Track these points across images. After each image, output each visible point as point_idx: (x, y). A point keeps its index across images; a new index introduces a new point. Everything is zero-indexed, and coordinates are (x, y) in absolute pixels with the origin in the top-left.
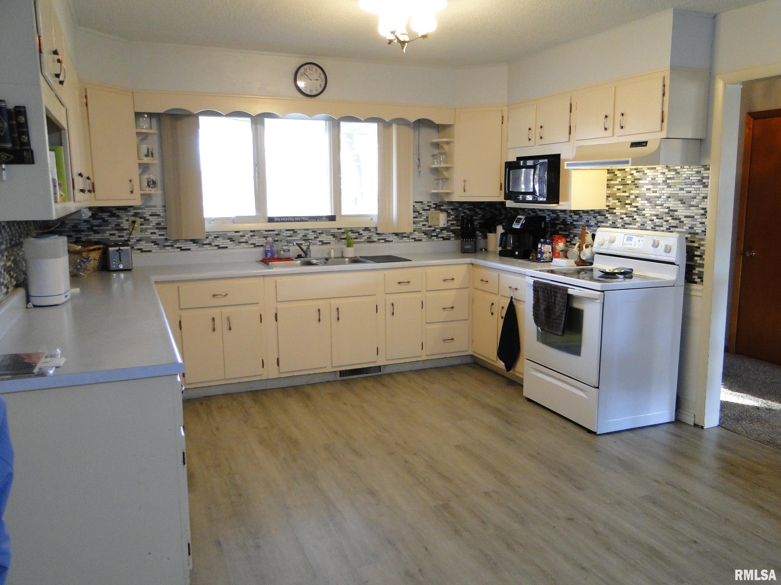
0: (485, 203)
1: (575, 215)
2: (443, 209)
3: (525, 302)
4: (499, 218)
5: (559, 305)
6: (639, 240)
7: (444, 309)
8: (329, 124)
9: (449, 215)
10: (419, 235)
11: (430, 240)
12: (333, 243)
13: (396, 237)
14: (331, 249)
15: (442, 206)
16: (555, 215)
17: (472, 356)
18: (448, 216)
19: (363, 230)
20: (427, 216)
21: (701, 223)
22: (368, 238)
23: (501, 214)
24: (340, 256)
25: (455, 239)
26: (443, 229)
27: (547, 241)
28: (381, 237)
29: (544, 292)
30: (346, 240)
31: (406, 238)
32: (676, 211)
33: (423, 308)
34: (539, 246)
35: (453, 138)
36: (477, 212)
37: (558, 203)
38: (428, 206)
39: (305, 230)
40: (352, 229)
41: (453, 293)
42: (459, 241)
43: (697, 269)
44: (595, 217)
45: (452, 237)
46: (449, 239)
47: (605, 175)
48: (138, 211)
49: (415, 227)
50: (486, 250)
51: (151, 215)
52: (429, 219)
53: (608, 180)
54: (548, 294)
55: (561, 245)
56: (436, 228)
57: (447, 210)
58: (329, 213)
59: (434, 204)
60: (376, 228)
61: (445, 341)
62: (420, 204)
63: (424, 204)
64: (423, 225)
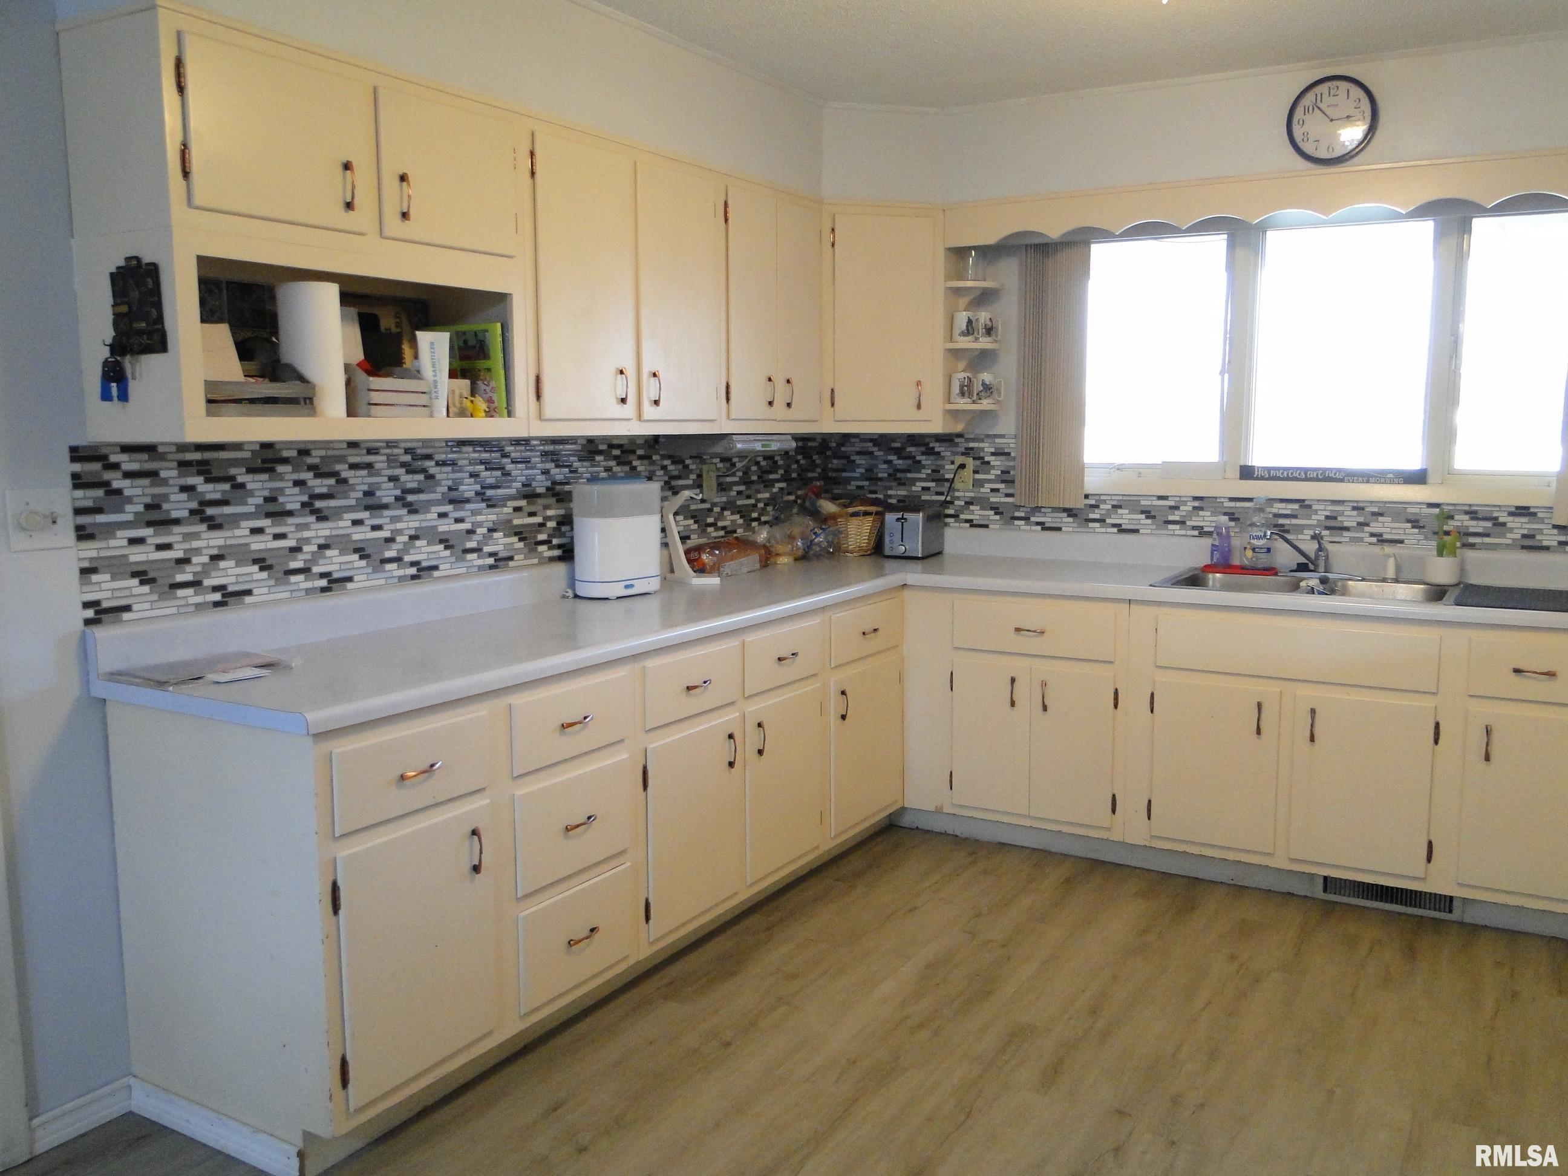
19: (1511, 514)
22: (1525, 536)
39: (1334, 502)
40: (1476, 509)
48: (971, 445)
51: (993, 454)
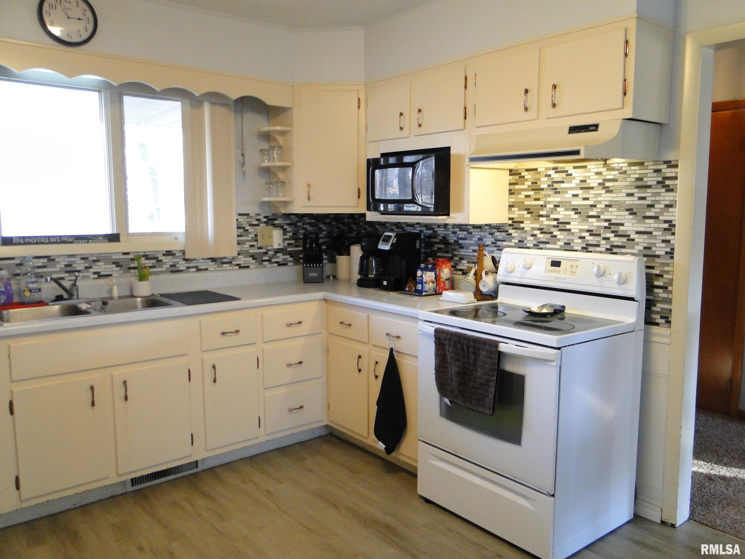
0: (331, 216)
1: (460, 230)
2: (277, 224)
3: (417, 357)
4: (350, 235)
5: (483, 368)
6: (572, 266)
7: (289, 365)
8: (106, 98)
9: (285, 232)
10: (246, 259)
11: (262, 266)
12: (117, 275)
13: (213, 263)
14: (113, 285)
15: (276, 220)
16: (431, 232)
17: (327, 426)
18: (284, 234)
19: (164, 255)
20: (256, 233)
21: (664, 241)
22: (171, 266)
23: (351, 230)
24: (128, 293)
25: (294, 264)
26: (277, 251)
27: (429, 266)
28: (191, 265)
29: (455, 347)
30: (137, 271)
31: (228, 265)
32: (622, 225)
33: (259, 367)
34: (419, 273)
35: (291, 125)
36: (321, 228)
37: (448, 214)
38: (257, 220)
39: (69, 256)
40: (146, 253)
41: (300, 342)
42: (300, 267)
43: (658, 305)
44: (492, 234)
45: (290, 261)
46: (286, 264)
47: (507, 178)
49: (239, 249)
50: (335, 277)
52: (259, 238)
53: (510, 184)
54: (463, 351)
55: (446, 272)
56: (268, 250)
57: (282, 225)
58: (108, 230)
59: (265, 217)
60: (183, 252)
61: (291, 410)
62: (245, 217)
63: (251, 217)
64: (251, 246)
